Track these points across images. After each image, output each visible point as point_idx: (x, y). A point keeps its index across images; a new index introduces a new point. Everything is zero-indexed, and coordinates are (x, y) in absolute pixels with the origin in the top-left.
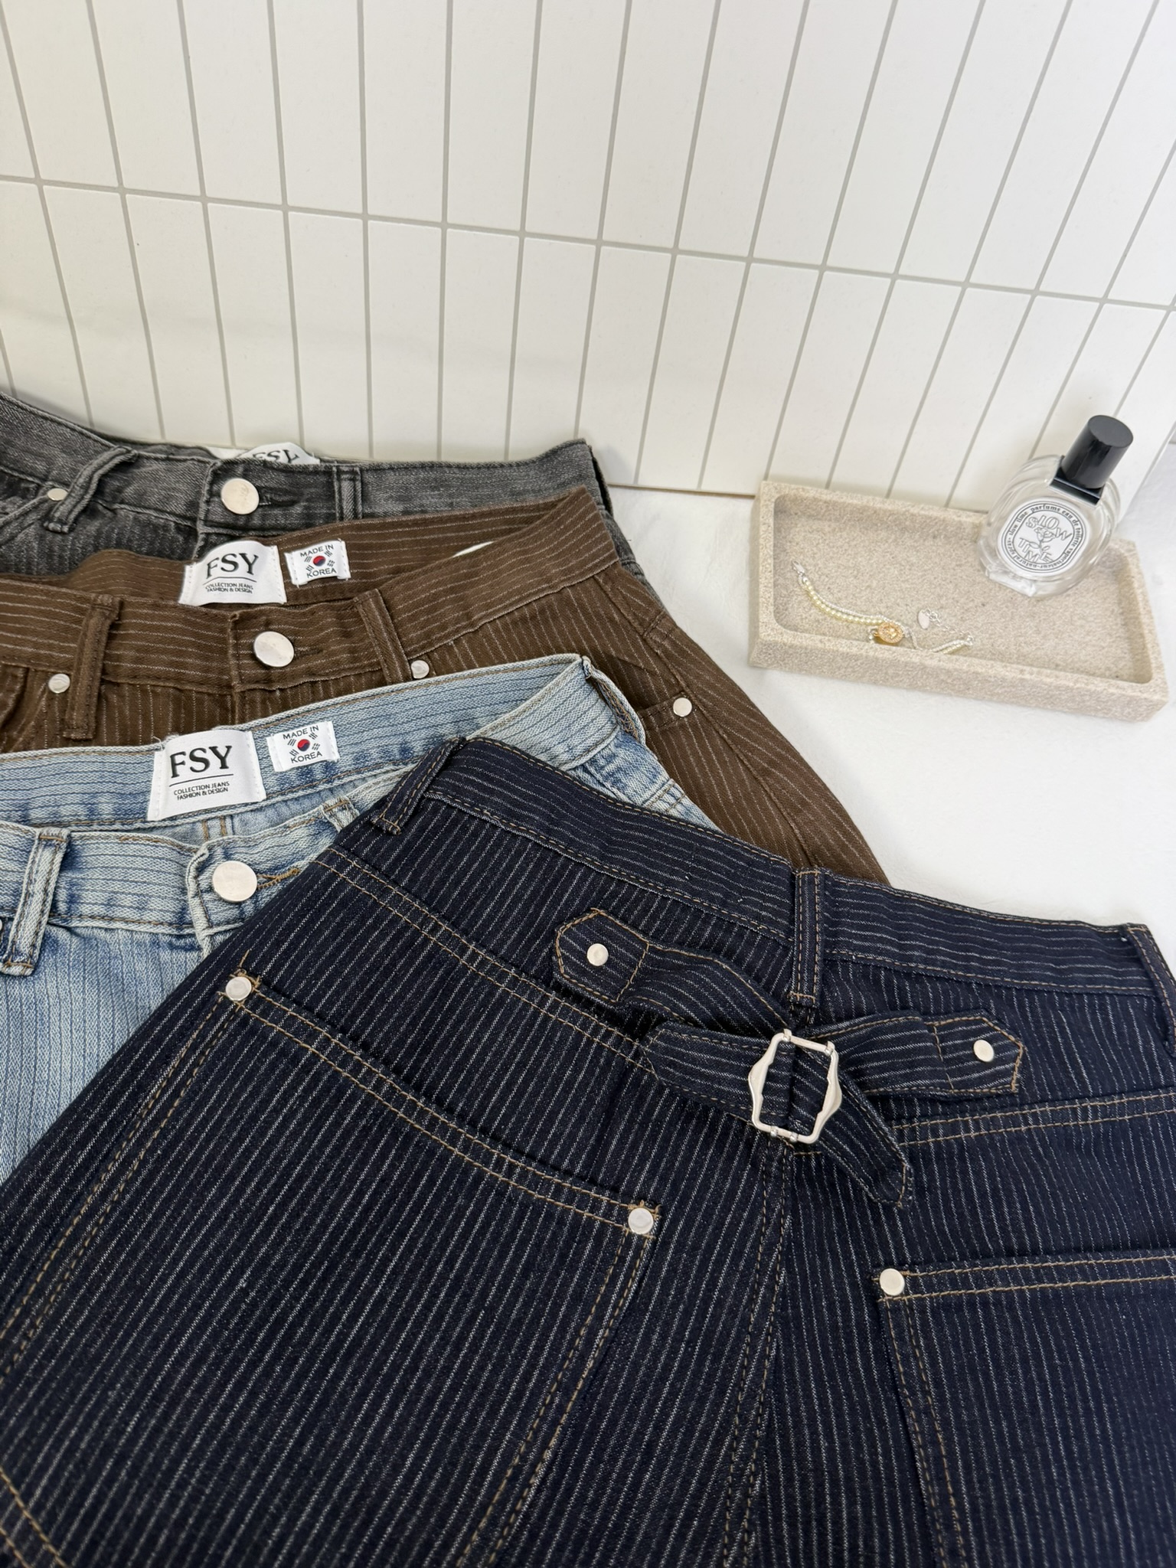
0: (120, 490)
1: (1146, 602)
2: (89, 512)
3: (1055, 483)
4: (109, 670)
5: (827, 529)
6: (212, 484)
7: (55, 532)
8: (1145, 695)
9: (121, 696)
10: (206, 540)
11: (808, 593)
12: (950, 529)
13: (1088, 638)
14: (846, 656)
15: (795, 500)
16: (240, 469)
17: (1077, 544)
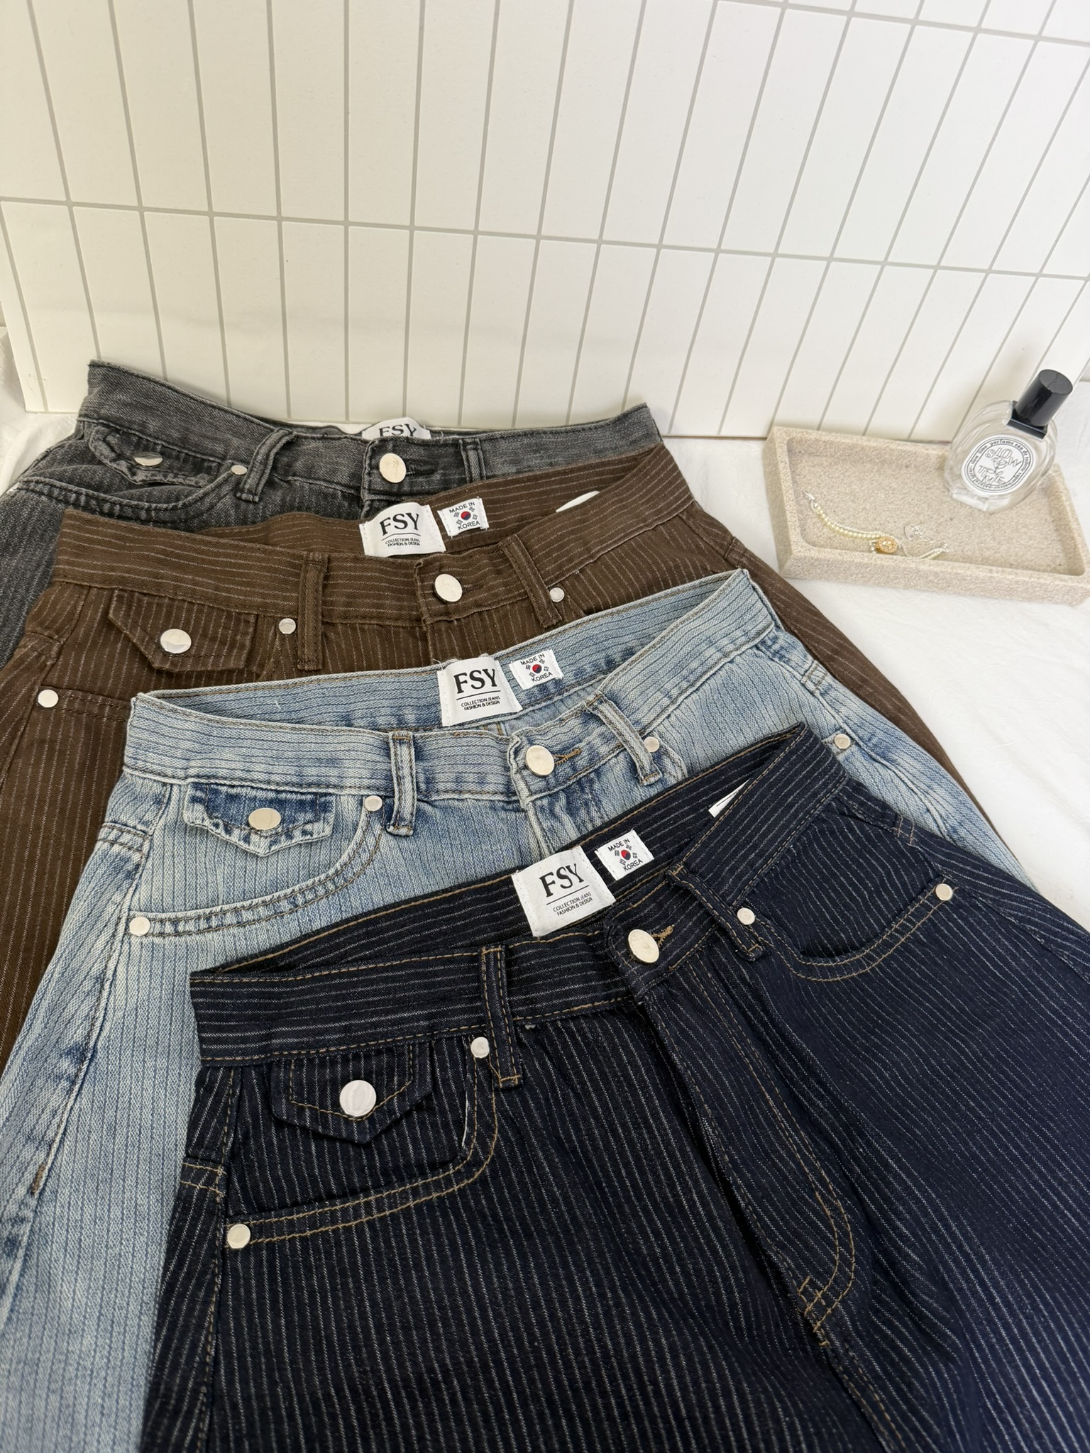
0: (289, 465)
1: (1073, 511)
2: (270, 484)
3: (1010, 423)
4: (326, 613)
5: (825, 464)
6: (371, 458)
7: (247, 501)
8: (1081, 585)
9: (337, 633)
10: (370, 506)
11: (819, 516)
12: (919, 459)
13: (1031, 542)
14: (859, 565)
15: (800, 442)
16: (390, 446)
17: (1025, 469)
